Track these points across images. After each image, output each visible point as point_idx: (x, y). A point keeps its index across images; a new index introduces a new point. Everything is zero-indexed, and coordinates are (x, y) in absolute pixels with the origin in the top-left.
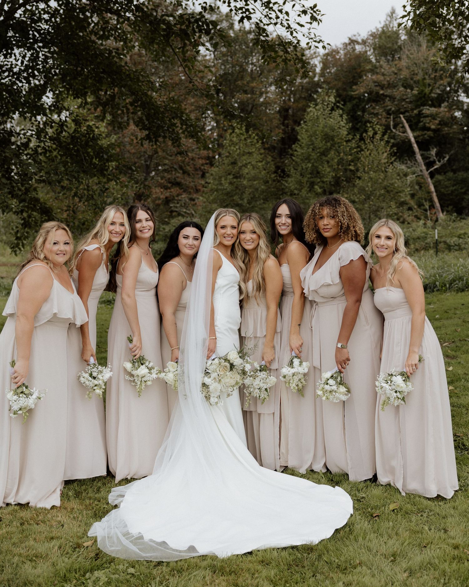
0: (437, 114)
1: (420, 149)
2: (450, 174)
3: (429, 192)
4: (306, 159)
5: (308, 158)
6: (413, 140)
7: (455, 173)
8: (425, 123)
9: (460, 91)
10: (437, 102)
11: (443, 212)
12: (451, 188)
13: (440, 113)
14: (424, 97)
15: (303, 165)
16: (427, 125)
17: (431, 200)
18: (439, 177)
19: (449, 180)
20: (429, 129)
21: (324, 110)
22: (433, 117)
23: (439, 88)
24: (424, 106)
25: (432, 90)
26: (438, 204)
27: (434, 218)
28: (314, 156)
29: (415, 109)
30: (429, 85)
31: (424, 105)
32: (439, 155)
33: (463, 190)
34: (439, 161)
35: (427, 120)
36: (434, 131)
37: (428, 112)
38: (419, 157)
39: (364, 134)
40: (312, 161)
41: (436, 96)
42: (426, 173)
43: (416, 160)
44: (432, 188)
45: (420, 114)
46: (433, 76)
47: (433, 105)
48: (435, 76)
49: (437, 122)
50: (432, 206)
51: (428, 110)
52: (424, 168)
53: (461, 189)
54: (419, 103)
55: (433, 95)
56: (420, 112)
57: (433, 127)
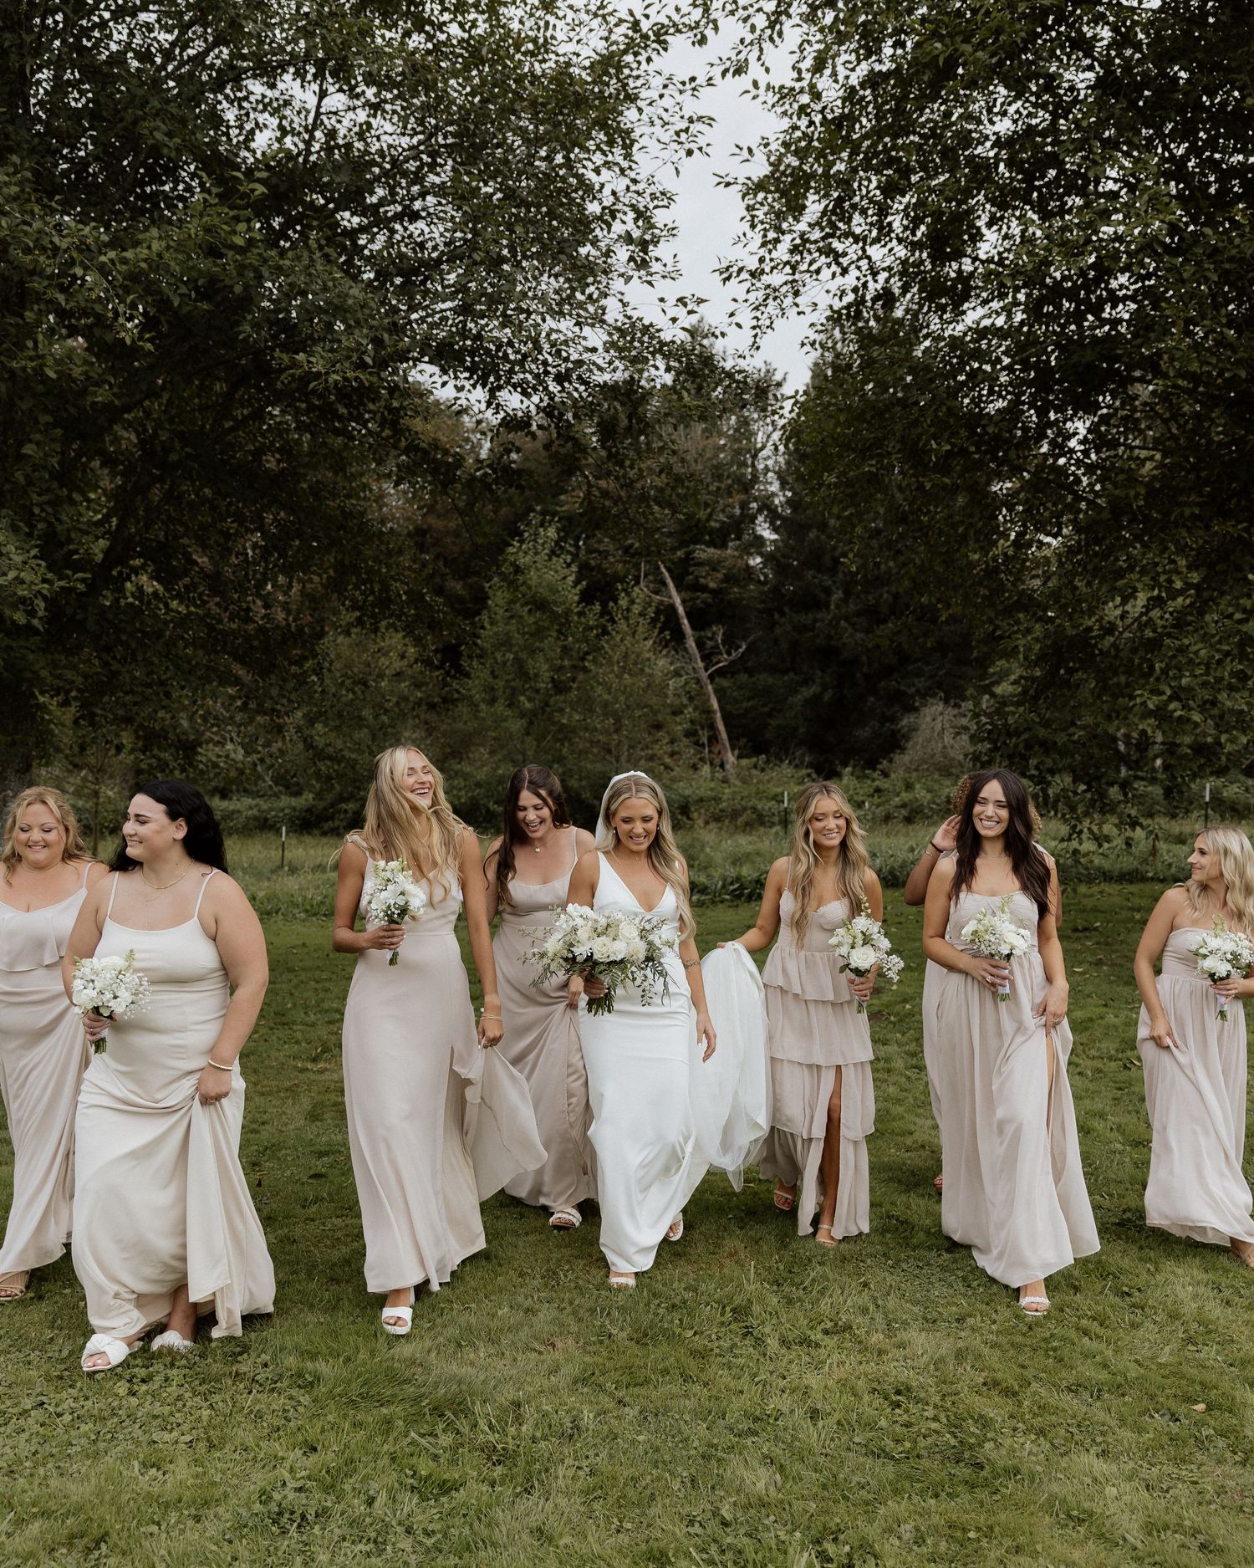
0: (719, 562)
1: (693, 627)
2: (743, 677)
3: (709, 712)
4: (502, 645)
5: (506, 643)
6: (681, 610)
7: (751, 676)
8: (697, 577)
9: (760, 518)
10: (719, 539)
11: (733, 749)
12: (745, 704)
13: (726, 559)
14: (696, 526)
15: (499, 656)
16: (702, 581)
17: (712, 726)
18: (725, 683)
19: (740, 688)
20: (704, 589)
21: (536, 553)
22: (714, 566)
23: (723, 511)
24: (696, 543)
25: (711, 515)
26: (724, 736)
27: (717, 761)
28: (518, 638)
29: (679, 548)
30: (707, 505)
31: (696, 541)
32: (730, 642)
33: (766, 709)
34: (729, 654)
35: (703, 571)
36: (713, 592)
37: (704, 556)
38: (691, 643)
39: (611, 604)
40: (515, 649)
41: (717, 525)
42: (704, 675)
43: (686, 650)
44: (715, 705)
45: (688, 557)
46: (713, 488)
47: (711, 544)
48: (719, 488)
49: (720, 576)
50: (714, 739)
51: (704, 553)
52: (701, 664)
53: (764, 705)
54: (686, 537)
55: (713, 524)
56: (688, 554)
57: (712, 585)
